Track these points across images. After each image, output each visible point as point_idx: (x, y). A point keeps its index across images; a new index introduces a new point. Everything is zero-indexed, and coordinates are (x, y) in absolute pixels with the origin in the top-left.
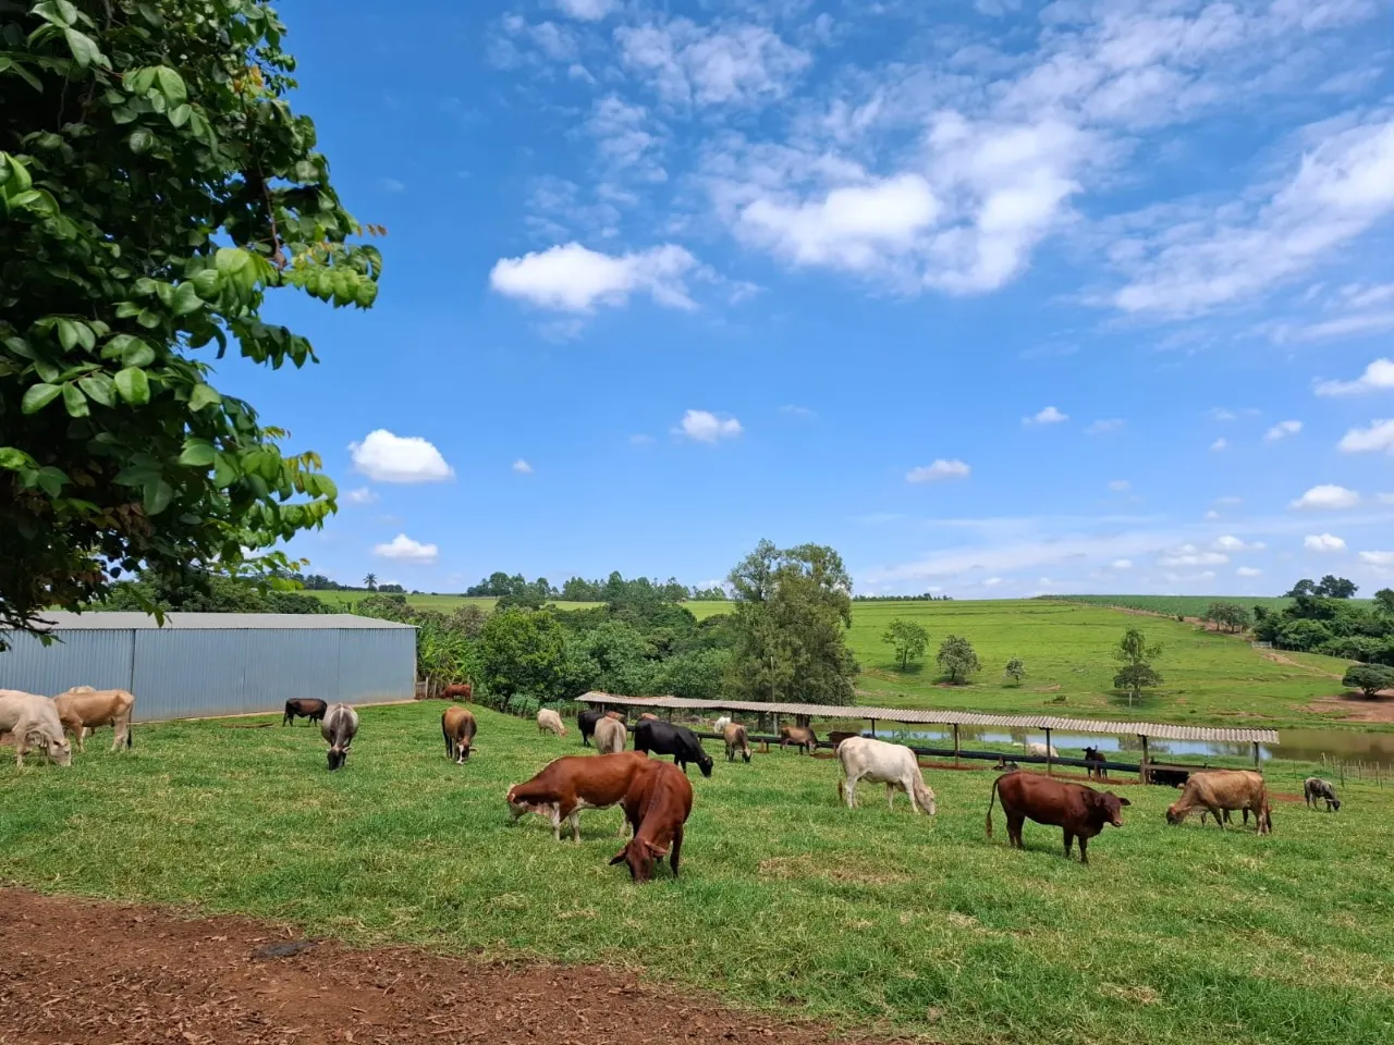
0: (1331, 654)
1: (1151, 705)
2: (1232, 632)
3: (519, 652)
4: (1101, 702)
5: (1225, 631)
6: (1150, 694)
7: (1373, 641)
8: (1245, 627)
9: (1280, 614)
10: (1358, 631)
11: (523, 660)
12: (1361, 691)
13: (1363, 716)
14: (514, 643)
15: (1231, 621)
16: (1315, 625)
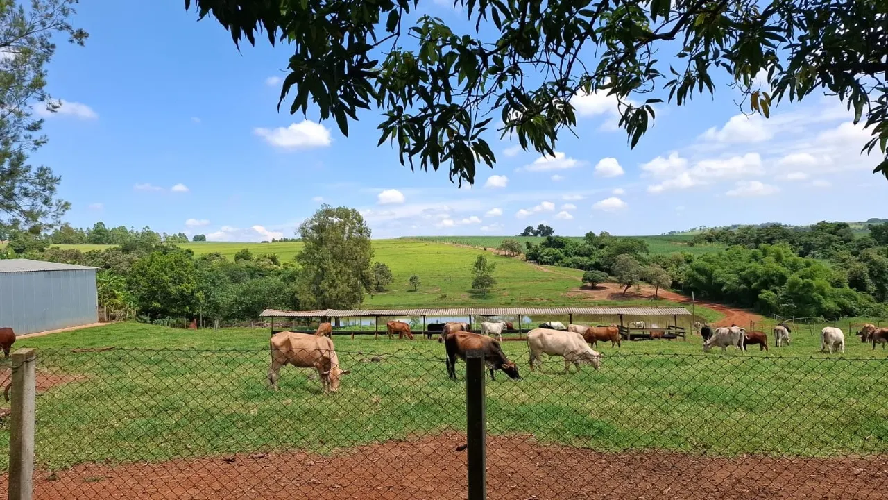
0: (565, 266)
1: (490, 297)
2: (513, 256)
3: (170, 284)
4: (466, 297)
5: (510, 256)
6: (488, 291)
7: (586, 259)
8: (520, 253)
9: (539, 245)
10: (575, 254)
11: (173, 290)
12: (589, 284)
13: (593, 298)
14: (165, 278)
15: (513, 250)
16: (557, 251)
